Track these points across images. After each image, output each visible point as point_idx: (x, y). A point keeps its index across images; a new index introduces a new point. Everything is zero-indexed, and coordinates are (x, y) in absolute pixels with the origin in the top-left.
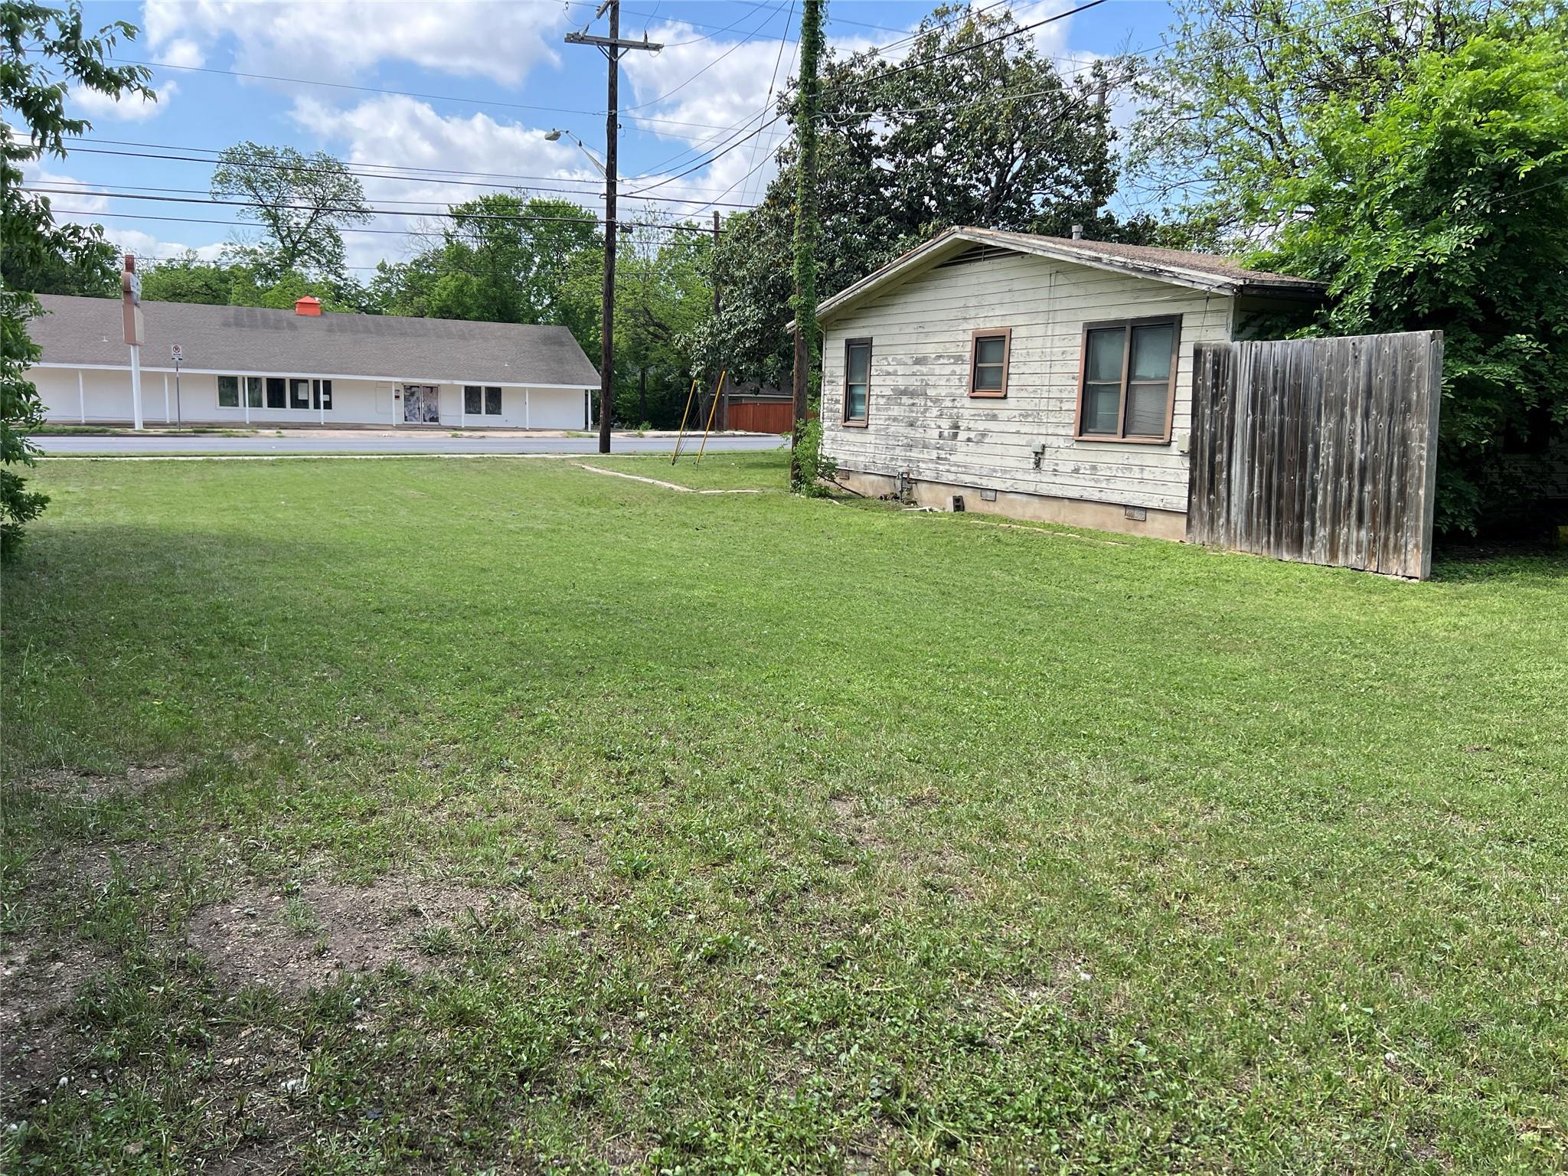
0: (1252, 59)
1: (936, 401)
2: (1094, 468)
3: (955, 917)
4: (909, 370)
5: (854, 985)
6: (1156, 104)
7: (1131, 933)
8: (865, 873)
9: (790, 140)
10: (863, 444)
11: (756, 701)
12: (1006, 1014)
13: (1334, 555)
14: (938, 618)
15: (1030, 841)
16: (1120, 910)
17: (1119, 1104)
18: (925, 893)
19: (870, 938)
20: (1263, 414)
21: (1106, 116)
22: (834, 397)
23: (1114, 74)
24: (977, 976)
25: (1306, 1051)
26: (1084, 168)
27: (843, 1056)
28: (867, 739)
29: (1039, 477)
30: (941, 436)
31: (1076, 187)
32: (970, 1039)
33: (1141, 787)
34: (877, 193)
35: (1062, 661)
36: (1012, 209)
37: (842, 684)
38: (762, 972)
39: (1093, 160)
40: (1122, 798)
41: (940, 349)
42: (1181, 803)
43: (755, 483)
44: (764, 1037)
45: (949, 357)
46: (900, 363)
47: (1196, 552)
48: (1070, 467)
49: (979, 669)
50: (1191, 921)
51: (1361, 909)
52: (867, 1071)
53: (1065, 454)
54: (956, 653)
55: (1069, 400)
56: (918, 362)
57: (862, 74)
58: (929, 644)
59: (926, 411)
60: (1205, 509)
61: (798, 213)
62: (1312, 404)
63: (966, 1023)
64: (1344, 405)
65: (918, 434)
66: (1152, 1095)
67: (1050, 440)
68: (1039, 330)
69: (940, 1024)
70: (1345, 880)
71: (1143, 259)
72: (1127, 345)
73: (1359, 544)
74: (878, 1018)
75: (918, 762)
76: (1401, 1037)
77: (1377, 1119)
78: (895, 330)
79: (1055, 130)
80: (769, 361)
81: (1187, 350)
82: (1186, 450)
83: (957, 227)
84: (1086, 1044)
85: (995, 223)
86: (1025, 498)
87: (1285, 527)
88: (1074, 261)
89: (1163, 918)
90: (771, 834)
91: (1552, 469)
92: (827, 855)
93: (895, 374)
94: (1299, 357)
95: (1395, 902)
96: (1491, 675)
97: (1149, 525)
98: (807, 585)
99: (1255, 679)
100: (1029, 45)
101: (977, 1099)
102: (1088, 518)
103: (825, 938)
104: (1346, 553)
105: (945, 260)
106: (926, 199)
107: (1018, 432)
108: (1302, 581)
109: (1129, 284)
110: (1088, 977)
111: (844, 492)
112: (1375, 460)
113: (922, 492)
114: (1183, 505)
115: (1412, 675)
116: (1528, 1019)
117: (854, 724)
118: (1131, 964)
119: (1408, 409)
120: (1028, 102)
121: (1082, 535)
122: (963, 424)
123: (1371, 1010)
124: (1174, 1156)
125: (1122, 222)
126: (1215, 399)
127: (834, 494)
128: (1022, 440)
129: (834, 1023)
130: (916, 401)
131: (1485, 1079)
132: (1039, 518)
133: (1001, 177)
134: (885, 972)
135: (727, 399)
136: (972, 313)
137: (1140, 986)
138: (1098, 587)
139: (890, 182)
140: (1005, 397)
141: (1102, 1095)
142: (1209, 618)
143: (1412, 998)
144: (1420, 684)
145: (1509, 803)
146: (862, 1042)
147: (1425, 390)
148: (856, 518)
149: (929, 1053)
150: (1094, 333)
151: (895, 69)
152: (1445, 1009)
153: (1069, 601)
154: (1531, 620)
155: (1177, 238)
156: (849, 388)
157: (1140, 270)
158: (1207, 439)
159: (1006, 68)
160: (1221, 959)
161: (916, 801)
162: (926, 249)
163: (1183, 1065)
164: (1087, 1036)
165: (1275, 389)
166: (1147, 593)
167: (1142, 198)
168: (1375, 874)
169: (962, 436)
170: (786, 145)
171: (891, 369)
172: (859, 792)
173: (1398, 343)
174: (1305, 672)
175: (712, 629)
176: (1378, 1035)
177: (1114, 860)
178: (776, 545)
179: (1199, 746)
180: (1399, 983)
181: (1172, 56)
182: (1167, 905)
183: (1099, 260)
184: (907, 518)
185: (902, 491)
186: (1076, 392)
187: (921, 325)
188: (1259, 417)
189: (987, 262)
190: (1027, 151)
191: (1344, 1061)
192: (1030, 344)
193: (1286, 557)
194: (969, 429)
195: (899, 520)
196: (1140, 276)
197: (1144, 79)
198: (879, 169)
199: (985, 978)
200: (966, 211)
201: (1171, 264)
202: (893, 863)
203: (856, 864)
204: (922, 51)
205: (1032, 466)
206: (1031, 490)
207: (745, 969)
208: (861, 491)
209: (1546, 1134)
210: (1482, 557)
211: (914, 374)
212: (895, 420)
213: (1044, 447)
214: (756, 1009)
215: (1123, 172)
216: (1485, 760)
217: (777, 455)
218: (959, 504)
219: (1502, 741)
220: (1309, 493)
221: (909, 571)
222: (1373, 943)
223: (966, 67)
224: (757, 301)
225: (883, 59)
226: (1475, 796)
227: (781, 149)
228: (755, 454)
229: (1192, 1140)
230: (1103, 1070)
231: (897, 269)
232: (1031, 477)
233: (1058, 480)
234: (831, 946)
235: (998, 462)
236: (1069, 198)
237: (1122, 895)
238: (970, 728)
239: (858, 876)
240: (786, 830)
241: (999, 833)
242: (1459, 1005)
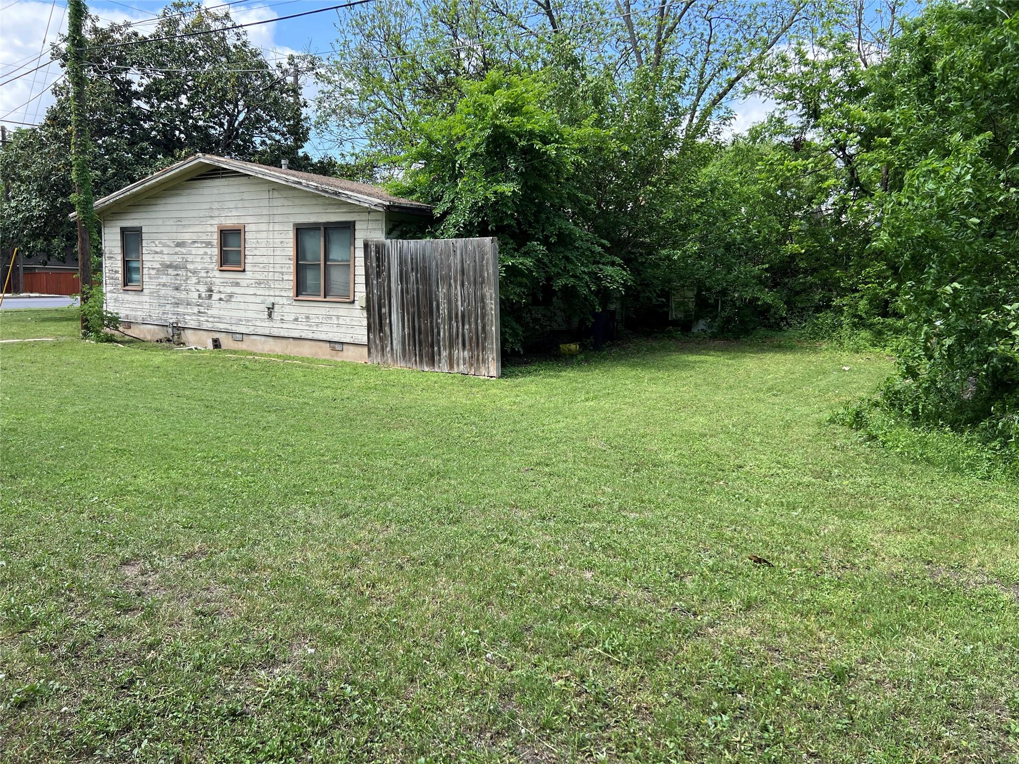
0: (385, 67)
1: (194, 272)
2: (308, 318)
3: (219, 631)
4: (172, 251)
5: (143, 697)
6: (330, 88)
7: (341, 617)
8: (150, 614)
9: (63, 79)
10: (140, 303)
11: (55, 501)
12: (258, 689)
13: (451, 367)
14: (204, 424)
15: (272, 569)
16: (333, 602)
17: (335, 729)
18: (197, 619)
19: (154, 660)
20: (407, 284)
21: (300, 91)
22: (114, 269)
23: (303, 65)
24: (236, 669)
25: (444, 664)
26: (287, 123)
27: (135, 752)
28: (151, 516)
29: (271, 324)
30: (200, 296)
31: (283, 134)
32: (233, 713)
33: (344, 521)
34: (138, 124)
35: (292, 446)
36: (240, 145)
37: (129, 479)
38: (67, 705)
39: (293, 118)
40: (333, 530)
41: (194, 237)
42: (369, 527)
43: (48, 334)
44: (70, 753)
45: (202, 243)
46: (165, 246)
47: (374, 369)
48: (292, 317)
49: (234, 457)
50: (377, 600)
51: (471, 572)
52: (155, 756)
53: (287, 309)
54: (218, 447)
55: (287, 273)
56: (178, 245)
57: (120, 38)
58: (198, 444)
59: (187, 279)
60: (378, 342)
61: (74, 133)
62: (434, 279)
63: (229, 702)
64: (450, 279)
65: (182, 295)
66: (355, 716)
67: (277, 300)
68: (264, 227)
69: (210, 709)
70: (462, 557)
71: (328, 185)
72: (322, 239)
73: (464, 359)
74: (163, 716)
75: (191, 528)
76: (494, 643)
77: (483, 694)
78: (160, 222)
79: (267, 96)
80: (55, 242)
81: (359, 244)
82: (364, 305)
83: (200, 154)
84: (312, 695)
85: (229, 154)
86: (263, 338)
87: (424, 351)
88: (284, 183)
89: (359, 601)
90: (70, 600)
91: (555, 314)
92: (118, 607)
93: (161, 253)
94: (424, 250)
95: (488, 565)
96: (532, 428)
97: (345, 353)
98: (99, 408)
99: (411, 444)
100: (244, 38)
101: (239, 753)
102: (306, 350)
103: (119, 668)
104: (458, 365)
105: (194, 176)
106: (177, 133)
107: (255, 294)
108: (435, 382)
109: (320, 201)
110: (313, 651)
111: (127, 338)
112: (469, 311)
113: (189, 337)
114: (364, 340)
115: (494, 432)
116: (556, 617)
117: (140, 508)
118: (340, 636)
119: (483, 282)
120: (246, 75)
121: (303, 361)
122: (214, 288)
123: (477, 631)
124: (369, 752)
125: (315, 160)
126: (379, 274)
127: (119, 339)
128: (259, 299)
129: (128, 728)
130: (179, 272)
131: (536, 656)
132: (274, 351)
133: (231, 123)
134: (167, 682)
135: (21, 270)
136: (216, 213)
137: (346, 648)
138: (314, 395)
139: (148, 117)
140: (244, 271)
141: (324, 726)
142: (384, 409)
143: (499, 619)
144: (498, 437)
145: (542, 498)
146: (151, 736)
147: (491, 271)
148: (138, 357)
149: (203, 731)
150: (301, 231)
151: (146, 38)
152: (515, 621)
153: (296, 405)
154: (549, 397)
155: (350, 173)
156: (126, 263)
157: (327, 192)
158: (376, 298)
159: (229, 49)
160: (395, 620)
161: (190, 555)
162: (178, 167)
163: (374, 693)
164: (313, 689)
165: (412, 269)
166: (346, 396)
167: (327, 145)
168: (478, 551)
169: (216, 296)
170: (60, 82)
171: (158, 249)
172: (144, 557)
173: (475, 244)
174: (439, 436)
175: (13, 449)
176: (482, 644)
177: (328, 571)
178: (69, 380)
179: (380, 489)
180: (492, 611)
181: (338, 59)
182: (362, 593)
183: (300, 183)
184: (178, 355)
185: (173, 336)
186: (292, 269)
187: (179, 219)
188: (405, 286)
189: (223, 180)
190: (248, 108)
191: (465, 664)
192: (259, 236)
193: (426, 369)
194: (220, 292)
195: (172, 357)
196: (327, 195)
197: (322, 71)
198: (138, 108)
199: (242, 668)
200: (208, 145)
201: (345, 189)
202: (173, 603)
203: (143, 609)
204: (166, 29)
205: (266, 317)
206: (267, 333)
207: (52, 706)
208: (141, 336)
209: (567, 679)
210: (526, 363)
211: (176, 254)
212: (164, 285)
213: (273, 304)
214: (62, 734)
215: (313, 128)
216: (531, 476)
217: (69, 311)
218: (217, 344)
219: (538, 464)
220: (435, 331)
221: (181, 392)
222: (477, 591)
223: (200, 45)
224: (41, 195)
225: (136, 30)
226: (526, 497)
227: (56, 85)
228: (49, 311)
229: (380, 738)
230: (324, 709)
231: (158, 179)
232: (266, 324)
233: (285, 326)
234: (123, 674)
235: (242, 314)
236: (279, 141)
237: (335, 592)
238: (229, 498)
239: (144, 618)
240: (83, 595)
241: (251, 567)
242: (522, 617)
